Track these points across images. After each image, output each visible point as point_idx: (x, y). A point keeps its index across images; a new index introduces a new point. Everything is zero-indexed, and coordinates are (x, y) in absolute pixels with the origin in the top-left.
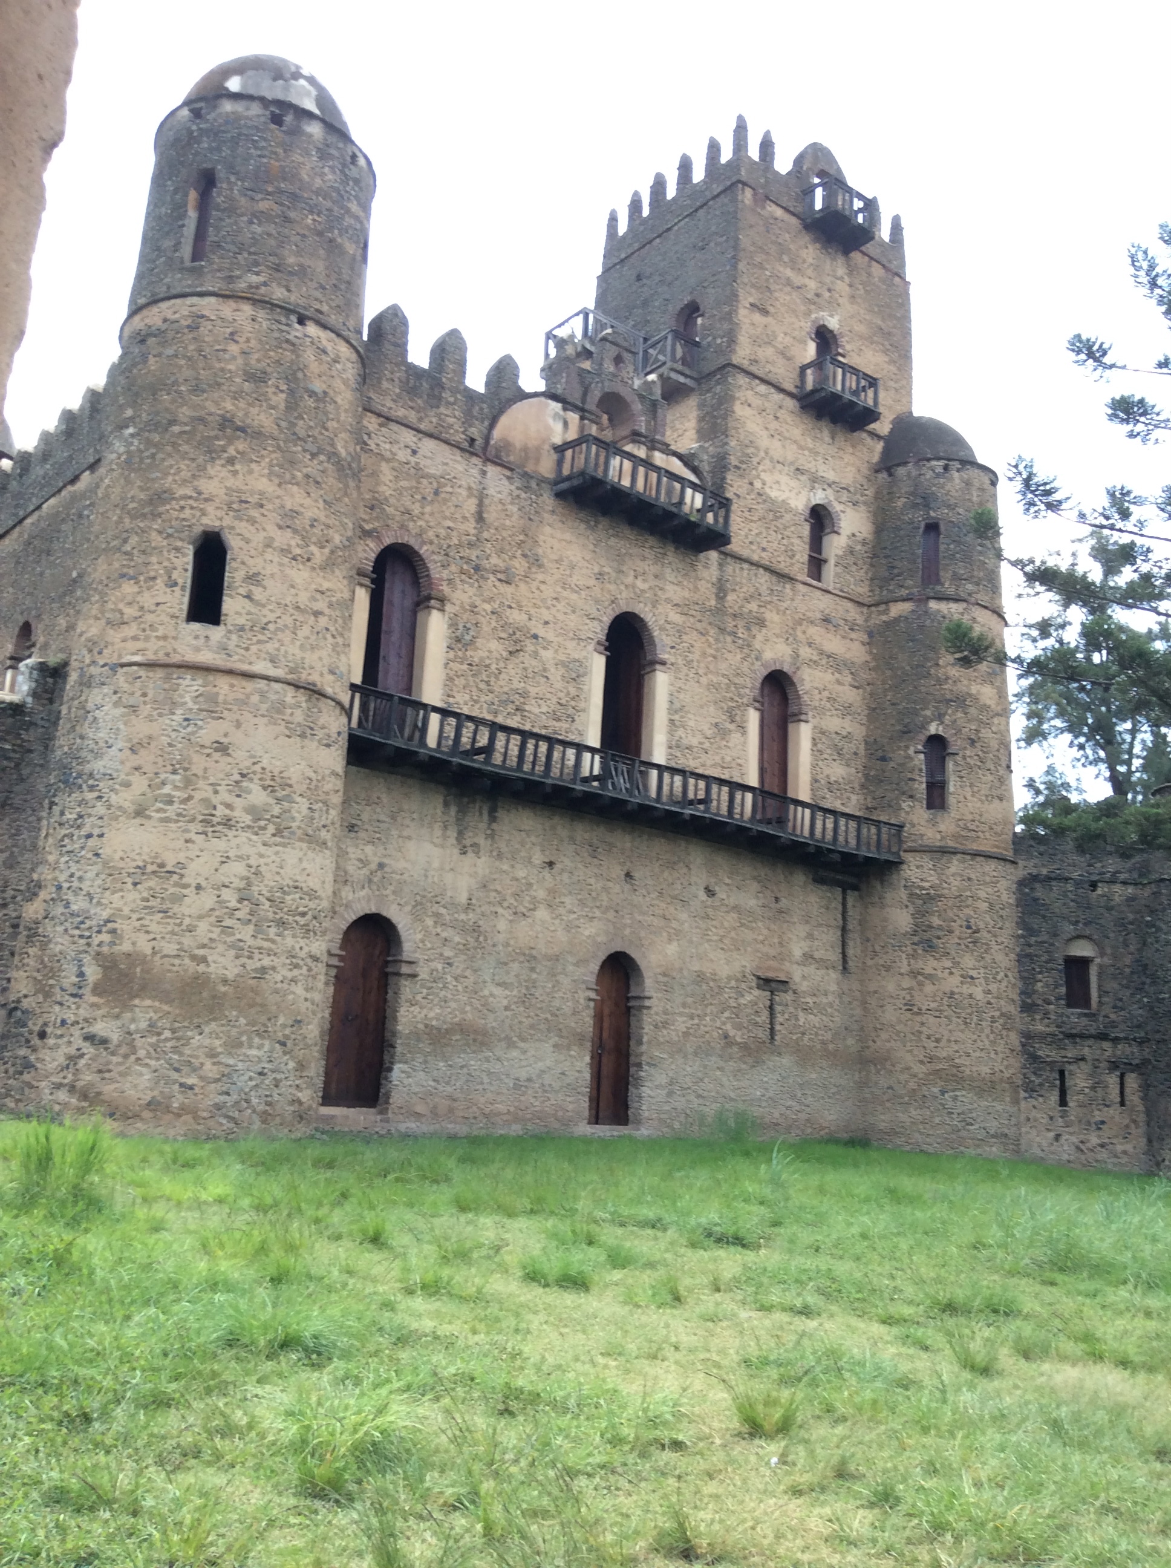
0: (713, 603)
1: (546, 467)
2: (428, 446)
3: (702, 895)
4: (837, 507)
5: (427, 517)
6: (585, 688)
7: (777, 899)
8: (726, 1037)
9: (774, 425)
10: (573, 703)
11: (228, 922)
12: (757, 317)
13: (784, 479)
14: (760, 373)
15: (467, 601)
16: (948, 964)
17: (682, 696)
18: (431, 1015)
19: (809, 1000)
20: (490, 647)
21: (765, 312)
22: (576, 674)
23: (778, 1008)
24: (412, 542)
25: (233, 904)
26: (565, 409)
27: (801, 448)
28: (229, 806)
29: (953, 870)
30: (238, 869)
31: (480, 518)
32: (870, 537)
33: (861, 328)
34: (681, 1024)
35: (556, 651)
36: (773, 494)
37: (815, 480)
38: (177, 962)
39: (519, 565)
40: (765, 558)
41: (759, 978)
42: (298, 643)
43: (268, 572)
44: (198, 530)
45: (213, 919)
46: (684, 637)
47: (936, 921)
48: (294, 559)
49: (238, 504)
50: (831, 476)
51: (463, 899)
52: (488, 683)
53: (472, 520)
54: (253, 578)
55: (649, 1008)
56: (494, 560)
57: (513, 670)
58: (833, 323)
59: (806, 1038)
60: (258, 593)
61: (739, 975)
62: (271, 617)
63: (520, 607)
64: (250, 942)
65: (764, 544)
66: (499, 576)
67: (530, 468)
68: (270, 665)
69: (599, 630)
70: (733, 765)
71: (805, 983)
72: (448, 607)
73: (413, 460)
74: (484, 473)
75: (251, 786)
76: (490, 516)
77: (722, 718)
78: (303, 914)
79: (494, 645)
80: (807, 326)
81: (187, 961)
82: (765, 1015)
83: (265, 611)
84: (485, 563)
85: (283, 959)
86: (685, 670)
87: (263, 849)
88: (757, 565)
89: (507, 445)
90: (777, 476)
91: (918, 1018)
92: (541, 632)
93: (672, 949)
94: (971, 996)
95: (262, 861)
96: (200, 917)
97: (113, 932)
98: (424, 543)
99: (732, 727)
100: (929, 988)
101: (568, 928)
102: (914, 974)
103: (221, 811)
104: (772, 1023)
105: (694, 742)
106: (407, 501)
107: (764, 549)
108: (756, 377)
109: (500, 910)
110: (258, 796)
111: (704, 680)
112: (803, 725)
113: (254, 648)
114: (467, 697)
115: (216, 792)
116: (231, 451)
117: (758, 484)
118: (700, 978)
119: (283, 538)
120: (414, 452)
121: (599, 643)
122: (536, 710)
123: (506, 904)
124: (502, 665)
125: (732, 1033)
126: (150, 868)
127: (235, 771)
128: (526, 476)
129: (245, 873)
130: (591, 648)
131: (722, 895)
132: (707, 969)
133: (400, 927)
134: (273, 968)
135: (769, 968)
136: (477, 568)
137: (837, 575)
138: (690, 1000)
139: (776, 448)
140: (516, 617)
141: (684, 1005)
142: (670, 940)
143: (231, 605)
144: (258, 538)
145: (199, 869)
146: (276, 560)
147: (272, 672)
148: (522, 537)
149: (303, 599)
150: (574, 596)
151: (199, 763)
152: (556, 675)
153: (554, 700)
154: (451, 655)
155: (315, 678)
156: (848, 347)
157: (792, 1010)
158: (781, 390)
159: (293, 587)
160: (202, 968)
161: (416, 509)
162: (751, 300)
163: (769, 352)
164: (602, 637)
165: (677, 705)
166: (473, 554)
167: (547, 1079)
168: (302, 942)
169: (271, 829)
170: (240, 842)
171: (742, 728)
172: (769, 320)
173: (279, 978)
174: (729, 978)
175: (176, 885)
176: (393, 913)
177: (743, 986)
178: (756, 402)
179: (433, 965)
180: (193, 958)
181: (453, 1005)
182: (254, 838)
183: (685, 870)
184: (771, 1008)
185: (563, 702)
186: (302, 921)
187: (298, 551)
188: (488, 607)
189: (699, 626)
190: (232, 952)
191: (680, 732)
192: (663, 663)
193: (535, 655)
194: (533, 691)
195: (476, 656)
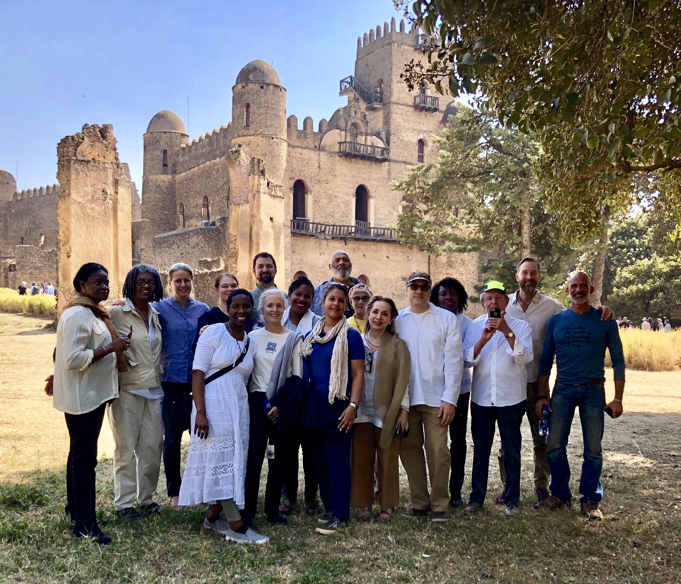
0: (387, 176)
1: (337, 149)
2: (305, 151)
3: (386, 258)
4: (427, 138)
5: (305, 171)
7: (408, 257)
9: (406, 118)
10: (347, 212)
12: (400, 84)
13: (409, 134)
14: (401, 103)
15: (317, 190)
17: (378, 205)
22: (347, 204)
24: (302, 178)
27: (414, 122)
31: (319, 167)
34: (380, 291)
35: (342, 199)
36: (406, 139)
37: (420, 131)
39: (330, 178)
40: (404, 159)
41: (403, 278)
46: (379, 188)
47: (454, 259)
50: (425, 129)
51: (321, 266)
52: (324, 211)
53: (317, 169)
56: (323, 178)
57: (330, 206)
61: (397, 277)
63: (331, 189)
65: (403, 155)
66: (325, 182)
67: (332, 150)
69: (354, 191)
72: (312, 193)
73: (301, 156)
74: (319, 155)
76: (322, 166)
77: (391, 209)
79: (325, 201)
84: (321, 179)
86: (379, 198)
88: (401, 162)
89: (325, 146)
90: (407, 133)
92: (337, 195)
93: (377, 273)
98: (305, 178)
99: (393, 211)
102: (447, 274)
105: (382, 217)
106: (300, 168)
107: (403, 157)
108: (399, 105)
111: (385, 199)
114: (319, 215)
117: (401, 137)
120: (301, 154)
121: (353, 195)
122: (337, 216)
124: (327, 205)
125: (394, 292)
128: (331, 153)
130: (351, 196)
131: (391, 257)
132: (387, 277)
136: (319, 181)
137: (427, 159)
139: (407, 125)
140: (331, 192)
141: (381, 286)
142: (376, 271)
148: (331, 170)
150: (346, 183)
152: (342, 206)
154: (314, 205)
158: (407, 106)
161: (303, 169)
162: (398, 79)
163: (404, 95)
164: (354, 193)
165: (377, 208)
166: (318, 178)
171: (397, 211)
174: (394, 279)
177: (398, 280)
178: (400, 112)
183: (380, 252)
185: (344, 212)
188: (323, 191)
189: (383, 184)
191: (378, 215)
192: (372, 197)
193: (336, 201)
194: (336, 211)
195: (320, 204)
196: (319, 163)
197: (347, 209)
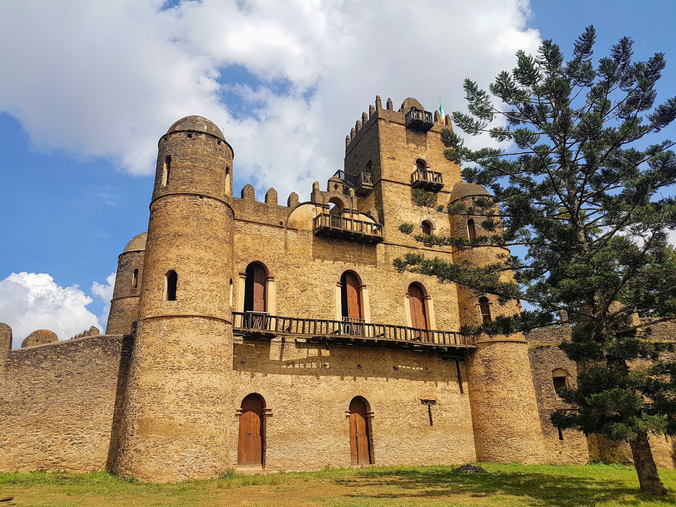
0: (384, 261)
1: (310, 226)
2: (264, 227)
3: (392, 370)
4: (433, 220)
5: (265, 251)
6: (334, 299)
7: (426, 368)
8: (410, 425)
9: (402, 196)
10: (329, 305)
11: (181, 404)
12: (391, 161)
13: (409, 214)
14: (395, 180)
15: (283, 276)
16: (501, 386)
17: (374, 297)
18: (280, 428)
19: (446, 407)
20: (294, 290)
21: (394, 159)
22: (329, 295)
23: (432, 412)
24: (260, 260)
25: (183, 397)
26: (316, 206)
28: (179, 362)
29: (497, 348)
30: (183, 384)
31: (286, 247)
32: (449, 228)
33: (436, 157)
34: (388, 422)
35: (320, 288)
36: (405, 220)
37: (423, 212)
38: (163, 420)
39: (302, 261)
40: (405, 242)
41: (422, 400)
42: (204, 302)
43: (192, 280)
44: (167, 270)
45: (175, 403)
46: (373, 275)
47: (494, 370)
48: (202, 274)
49: (180, 259)
52: (294, 303)
53: (283, 249)
54: (186, 283)
55: (373, 417)
56: (293, 261)
57: (304, 297)
58: (423, 157)
59: (447, 422)
60: (188, 287)
61: (413, 400)
62: (194, 295)
63: (304, 275)
64: (190, 410)
66: (295, 266)
67: (304, 228)
68: (193, 311)
69: (337, 278)
70: (400, 319)
71: (444, 400)
72: (276, 280)
73: (259, 233)
74: (286, 233)
75: (188, 354)
76: (290, 246)
77: (393, 302)
78: (212, 397)
79: (295, 290)
80: (413, 160)
81: (166, 419)
82: (427, 414)
83: (191, 293)
84: (289, 263)
85: (204, 414)
86: (374, 288)
87: (193, 376)
88: (402, 245)
89: (295, 222)
90: (406, 213)
91: (492, 410)
92: (314, 282)
93: (381, 393)
94: (512, 398)
95: (193, 380)
96: (170, 403)
97: (142, 412)
98: (264, 259)
99: (398, 305)
100: (495, 397)
101: (335, 389)
102: (488, 392)
103: (177, 364)
104: (431, 418)
105: (382, 312)
106: (257, 247)
107: (403, 239)
108: (392, 182)
109: (305, 386)
110: (190, 357)
111: (383, 289)
112: (429, 301)
113: (187, 306)
114: (286, 309)
115: (175, 358)
116: (178, 243)
117: (398, 218)
118: (395, 402)
119: (196, 268)
120: (259, 231)
121: (338, 283)
122: (314, 310)
123: (307, 383)
124: (299, 296)
125: (412, 423)
126: (153, 388)
127: (181, 350)
128: (303, 231)
129: (187, 385)
130: (335, 285)
131: (401, 369)
132: (398, 399)
133: (264, 397)
134: (200, 418)
135: (426, 396)
136: (286, 265)
138: (392, 412)
139: (405, 204)
140: (303, 279)
141: (389, 414)
142: (380, 390)
143: (179, 294)
144: (187, 270)
145: (170, 385)
146: (194, 275)
147: (194, 314)
148: (303, 251)
149: (206, 287)
151: (169, 348)
152: (321, 297)
153: (321, 305)
154: (278, 296)
155: (212, 312)
156: (431, 164)
157: (439, 411)
158: (404, 184)
159: (201, 283)
160: (172, 421)
161: (261, 249)
162: (388, 156)
163: (398, 172)
164: (339, 280)
165: (372, 300)
166: (285, 260)
167: (332, 449)
168: (212, 408)
169: (196, 368)
170: (184, 374)
171: (402, 305)
172: (396, 161)
173: (202, 422)
174: (408, 402)
175: (162, 392)
176: (261, 392)
177: (416, 404)
178: (394, 190)
179: (279, 409)
180: (169, 418)
181: (288, 424)
182: (189, 372)
183: (383, 361)
184: (429, 411)
185: (325, 305)
186: (211, 400)
187: (203, 271)
188: (292, 277)
190: (183, 414)
191: (376, 310)
192: (365, 286)
193: (312, 290)
194: (312, 303)
195: (287, 294)
196: (286, 243)
197: (329, 301)
